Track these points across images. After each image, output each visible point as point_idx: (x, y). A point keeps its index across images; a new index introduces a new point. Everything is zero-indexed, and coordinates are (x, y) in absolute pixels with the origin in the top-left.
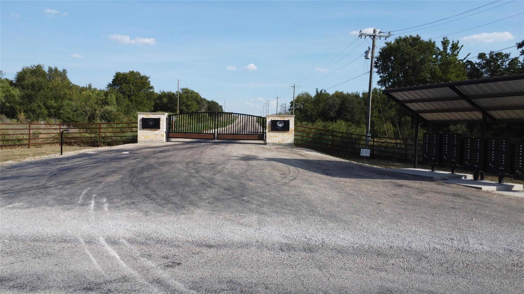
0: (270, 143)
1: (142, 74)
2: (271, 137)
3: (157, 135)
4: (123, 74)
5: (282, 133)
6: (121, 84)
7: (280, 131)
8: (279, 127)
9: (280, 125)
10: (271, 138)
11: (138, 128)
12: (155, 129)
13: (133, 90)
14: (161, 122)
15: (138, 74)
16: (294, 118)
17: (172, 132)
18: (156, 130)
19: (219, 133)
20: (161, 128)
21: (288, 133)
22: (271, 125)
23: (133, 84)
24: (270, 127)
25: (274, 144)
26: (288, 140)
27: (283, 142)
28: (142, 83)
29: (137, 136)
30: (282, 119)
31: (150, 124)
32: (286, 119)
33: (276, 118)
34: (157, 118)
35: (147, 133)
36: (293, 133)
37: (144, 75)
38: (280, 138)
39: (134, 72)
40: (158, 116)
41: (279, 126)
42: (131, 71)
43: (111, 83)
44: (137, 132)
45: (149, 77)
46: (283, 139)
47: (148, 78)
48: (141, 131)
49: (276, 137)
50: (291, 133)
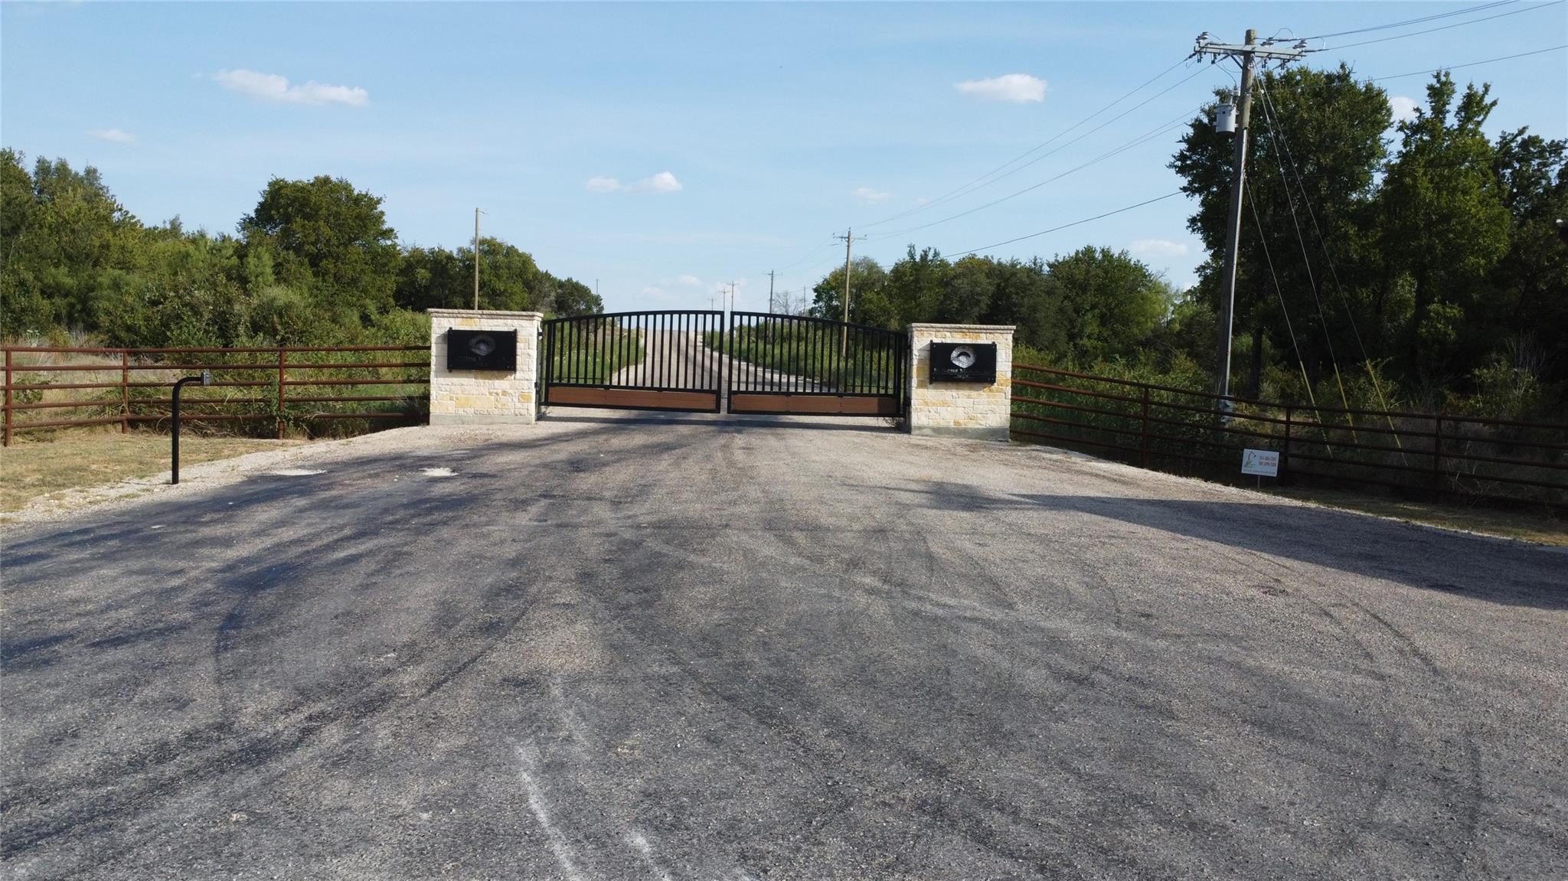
0: (925, 427)
1: (358, 188)
2: (927, 404)
3: (504, 393)
4: (294, 185)
5: (967, 392)
6: (287, 219)
7: (961, 384)
8: (958, 367)
9: (963, 362)
10: (926, 408)
11: (433, 367)
12: (496, 373)
13: (328, 241)
14: (520, 346)
15: (346, 187)
16: (1010, 337)
17: (560, 385)
18: (502, 378)
19: (734, 388)
20: (518, 367)
21: (991, 391)
22: (928, 362)
23: (327, 222)
24: (927, 368)
25: (938, 431)
26: (990, 415)
27: (972, 425)
28: (358, 217)
29: (426, 398)
30: (968, 341)
31: (478, 352)
32: (984, 339)
33: (948, 334)
34: (506, 329)
35: (467, 388)
36: (1009, 390)
37: (364, 193)
38: (961, 410)
39: (331, 182)
40: (509, 322)
41: (957, 363)
42: (322, 175)
43: (253, 215)
44: (428, 381)
45: (381, 199)
46: (971, 414)
47: (379, 202)
48: (441, 380)
49: (945, 404)
50: (1001, 391)
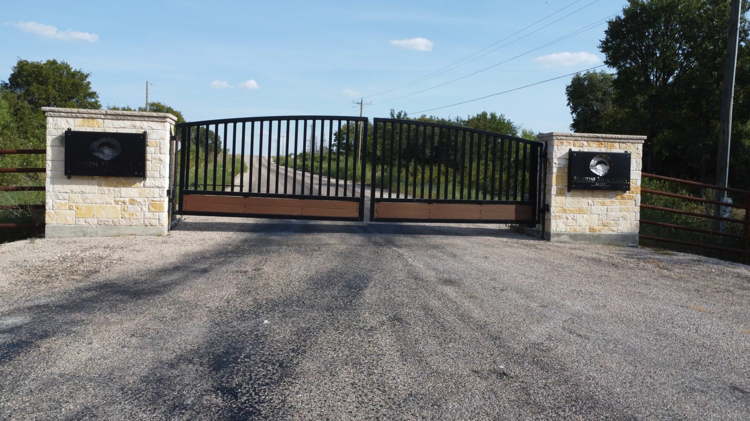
0: (563, 234)
2: (564, 211)
3: (133, 202)
4: (32, 63)
5: (601, 200)
7: (597, 192)
8: (595, 175)
10: (564, 215)
11: (49, 173)
12: (123, 180)
14: (150, 150)
16: (640, 147)
17: (196, 192)
18: (130, 185)
19: (378, 196)
20: (148, 173)
21: (623, 198)
22: (566, 170)
24: (565, 176)
25: (574, 237)
26: (621, 221)
27: (606, 231)
29: (41, 208)
30: (603, 150)
31: (101, 156)
32: (617, 149)
33: (585, 143)
34: (134, 131)
35: (90, 196)
36: (639, 197)
38: (595, 217)
40: (138, 123)
42: (51, 60)
44: (43, 189)
45: (89, 74)
46: (605, 221)
47: (87, 76)
48: (59, 187)
49: (581, 211)
50: (632, 198)
